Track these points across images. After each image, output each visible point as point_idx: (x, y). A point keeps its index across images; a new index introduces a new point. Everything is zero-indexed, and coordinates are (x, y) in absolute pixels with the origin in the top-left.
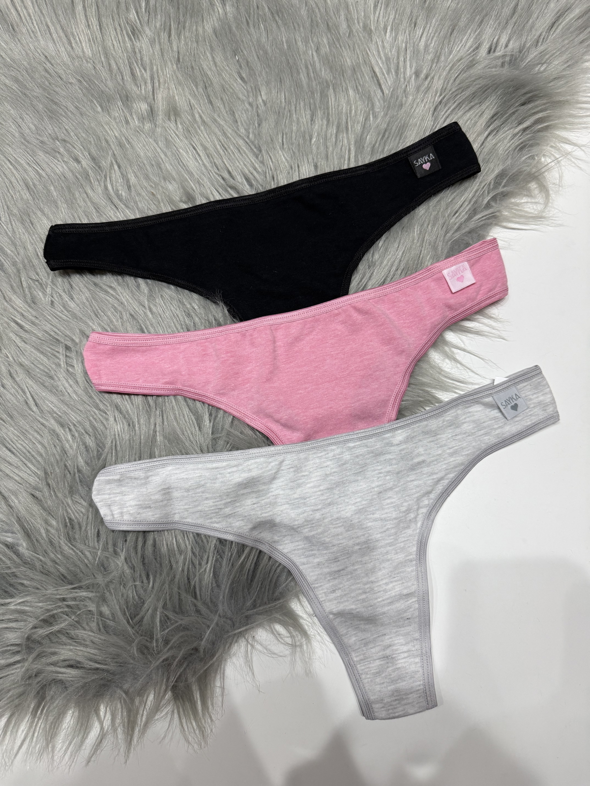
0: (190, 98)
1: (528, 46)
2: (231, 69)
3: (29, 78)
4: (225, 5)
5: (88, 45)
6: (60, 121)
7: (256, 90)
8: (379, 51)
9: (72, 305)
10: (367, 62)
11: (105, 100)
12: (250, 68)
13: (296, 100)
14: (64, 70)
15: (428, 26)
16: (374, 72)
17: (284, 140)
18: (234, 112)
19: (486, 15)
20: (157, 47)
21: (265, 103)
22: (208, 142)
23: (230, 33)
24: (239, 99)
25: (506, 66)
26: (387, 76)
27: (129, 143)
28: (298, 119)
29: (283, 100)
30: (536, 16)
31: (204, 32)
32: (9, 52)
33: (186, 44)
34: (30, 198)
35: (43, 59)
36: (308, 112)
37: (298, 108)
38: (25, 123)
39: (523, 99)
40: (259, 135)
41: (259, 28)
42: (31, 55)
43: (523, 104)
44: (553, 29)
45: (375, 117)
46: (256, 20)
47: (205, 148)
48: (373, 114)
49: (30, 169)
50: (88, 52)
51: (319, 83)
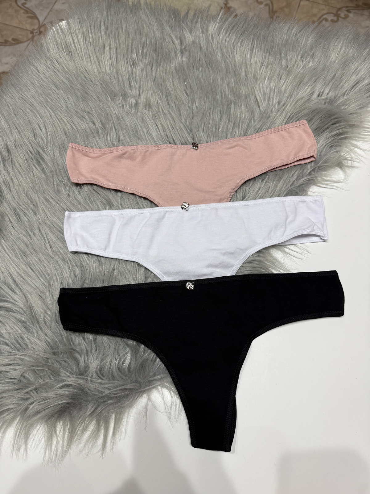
0: (158, 100)
1: (339, 95)
2: (181, 88)
3: (75, 80)
4: (183, 57)
5: (109, 67)
6: (88, 102)
7: (193, 101)
8: (260, 89)
9: (79, 197)
10: (253, 93)
11: (113, 95)
12: (192, 89)
13: (214, 108)
14: (94, 78)
15: (287, 80)
16: (257, 99)
17: (205, 128)
18: (180, 110)
19: (318, 78)
20: (145, 72)
21: (197, 108)
22: (165, 123)
23: (184, 71)
24: (184, 104)
25: (327, 104)
26: (263, 102)
27: (123, 118)
28: (213, 118)
29: (207, 107)
30: (344, 81)
31: (170, 68)
32: (67, 65)
33: (160, 73)
34: (66, 139)
35: (84, 71)
36: (219, 115)
37: (214, 112)
38: (70, 101)
39: (333, 121)
40: (191, 123)
41: (199, 70)
42: (78, 68)
43: (333, 124)
44: (353, 89)
45: (254, 121)
46: (198, 66)
47: (162, 126)
48: (253, 120)
49: (68, 124)
50: (108, 70)
51: (227, 101)
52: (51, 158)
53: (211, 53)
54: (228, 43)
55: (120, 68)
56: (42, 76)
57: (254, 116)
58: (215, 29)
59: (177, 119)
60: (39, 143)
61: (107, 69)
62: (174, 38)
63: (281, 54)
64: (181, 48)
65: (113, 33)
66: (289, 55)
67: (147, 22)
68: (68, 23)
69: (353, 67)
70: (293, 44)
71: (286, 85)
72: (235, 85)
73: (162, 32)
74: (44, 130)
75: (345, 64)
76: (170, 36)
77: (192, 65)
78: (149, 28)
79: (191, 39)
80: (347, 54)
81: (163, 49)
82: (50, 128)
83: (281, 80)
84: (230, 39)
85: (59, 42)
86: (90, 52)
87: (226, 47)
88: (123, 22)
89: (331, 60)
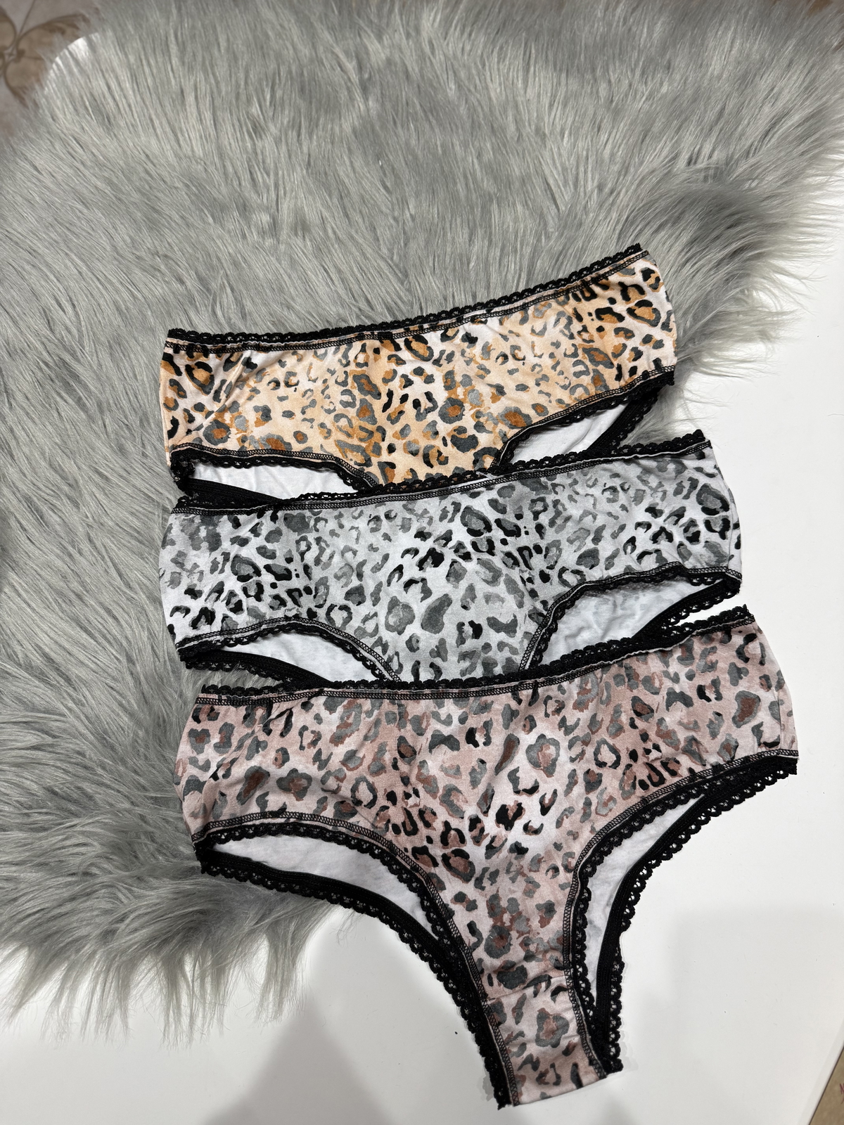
52: (95, 372)
53: (432, 85)
54: (469, 55)
55: (226, 143)
56: (48, 181)
57: (546, 225)
58: (436, 24)
59: (370, 251)
60: (61, 341)
61: (195, 149)
62: (342, 56)
63: (594, 70)
64: (361, 80)
65: (200, 59)
66: (614, 71)
67: (276, 23)
68: (91, 45)
69: (763, 84)
70: (621, 43)
71: (612, 141)
72: (495, 157)
73: (313, 44)
74: (69, 309)
75: (745, 80)
76: (333, 53)
77: (390, 118)
78: (281, 37)
79: (383, 55)
80: (748, 56)
81: (320, 86)
82: (82, 302)
83: (601, 132)
84: (473, 45)
85: (77, 94)
86: (152, 112)
87: (464, 66)
88: (219, 29)
89: (712, 74)
